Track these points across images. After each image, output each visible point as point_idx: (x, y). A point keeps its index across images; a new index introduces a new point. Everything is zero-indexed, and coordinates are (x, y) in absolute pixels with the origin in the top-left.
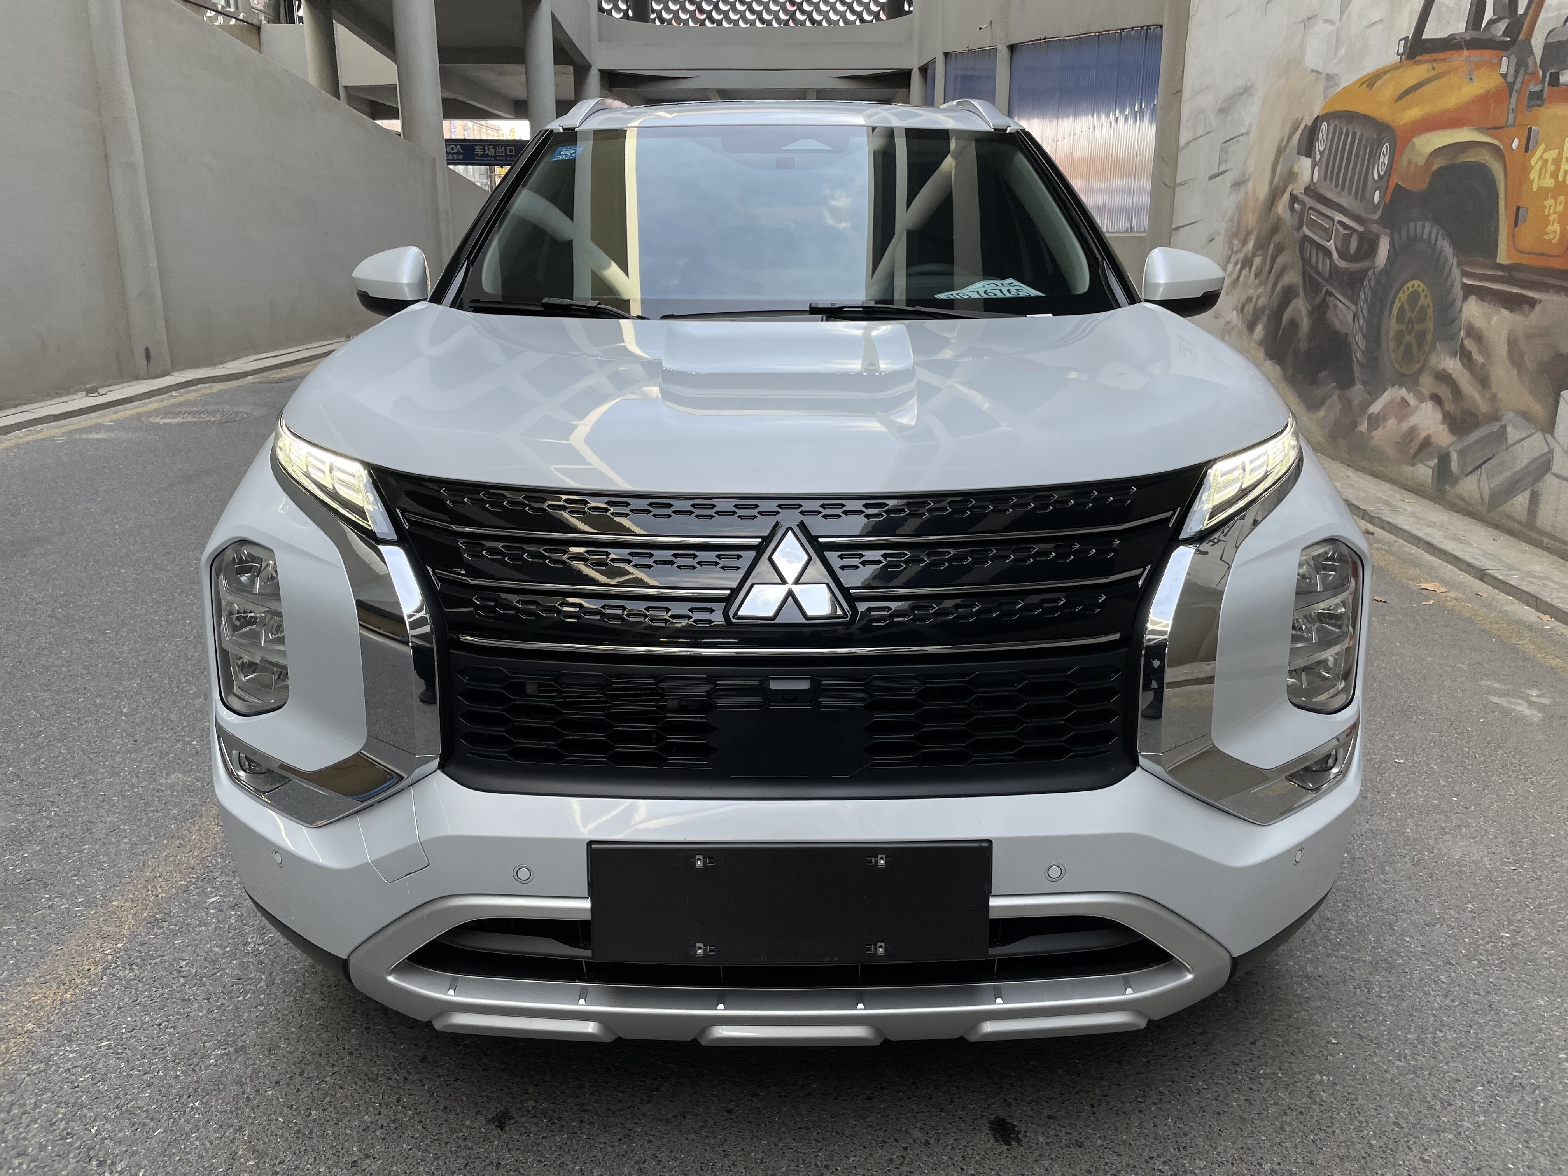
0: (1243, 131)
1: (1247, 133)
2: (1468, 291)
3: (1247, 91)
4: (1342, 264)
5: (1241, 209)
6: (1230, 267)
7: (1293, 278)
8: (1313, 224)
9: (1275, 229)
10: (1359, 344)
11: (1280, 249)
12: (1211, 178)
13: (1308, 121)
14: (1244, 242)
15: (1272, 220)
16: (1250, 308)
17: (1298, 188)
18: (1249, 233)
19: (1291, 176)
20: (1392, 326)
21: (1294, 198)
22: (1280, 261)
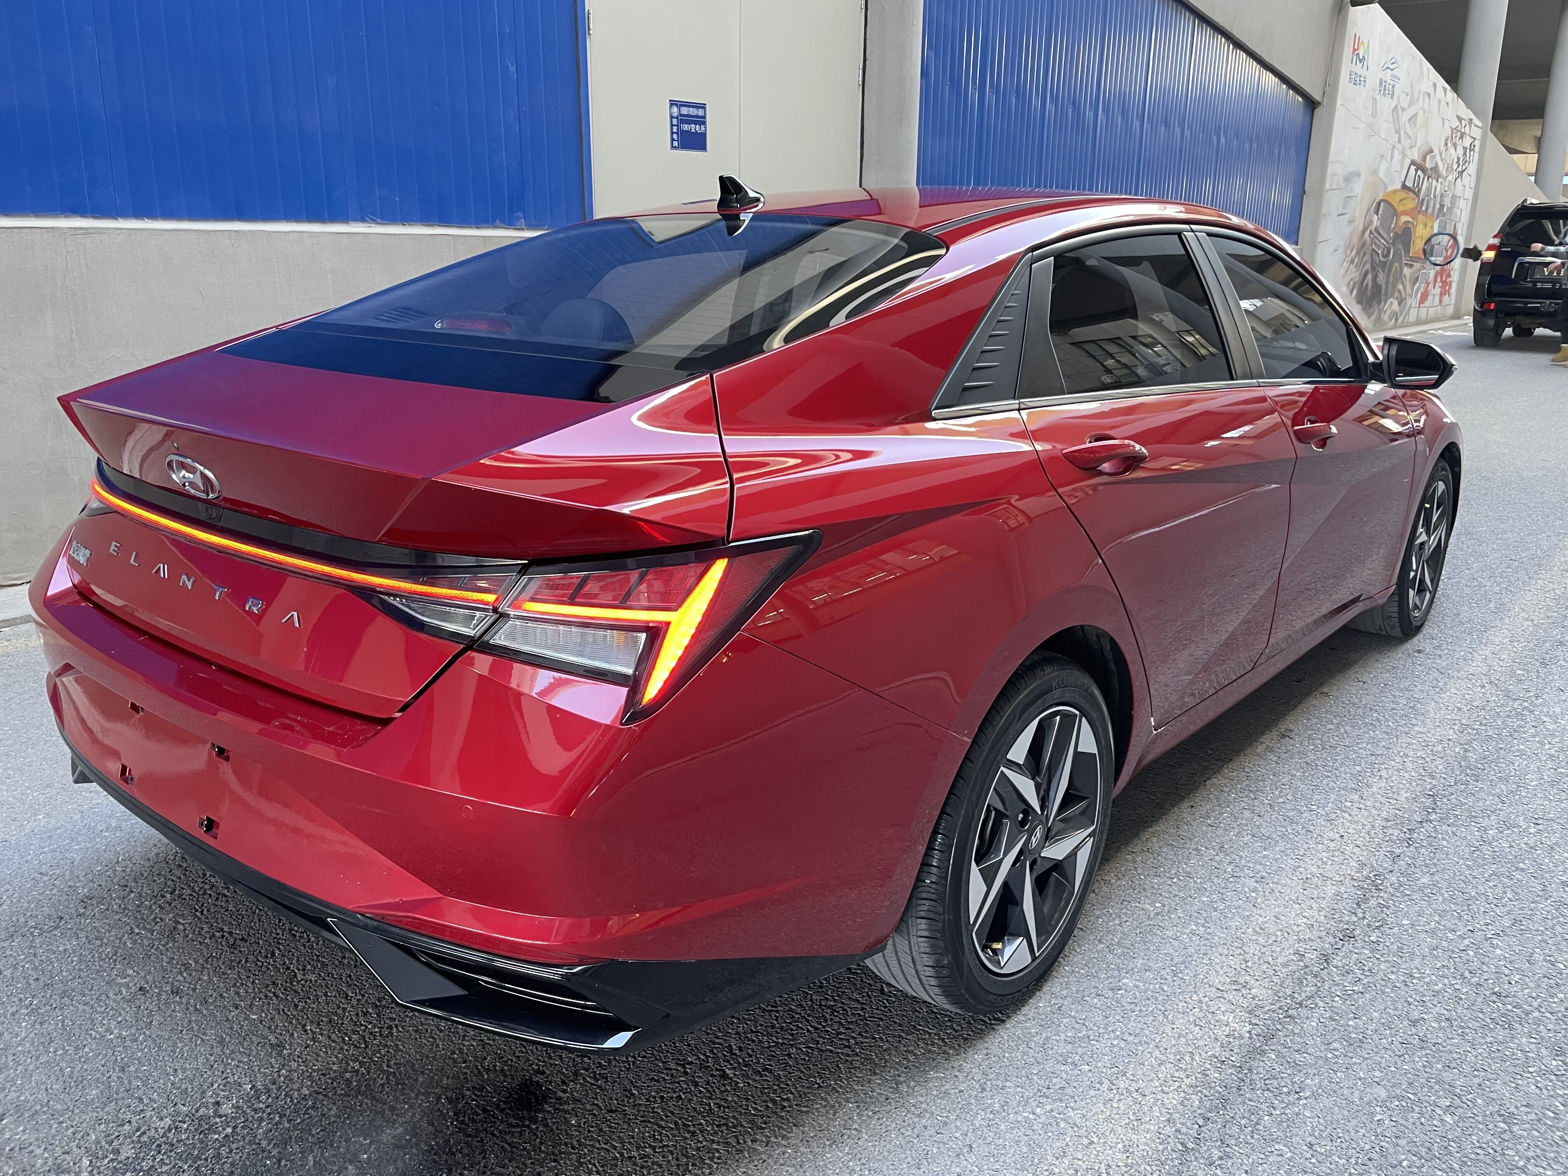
0: (1355, 194)
1: (1356, 196)
2: (1406, 264)
3: (1358, 174)
4: (1382, 259)
5: (1351, 235)
6: (1344, 265)
7: (1368, 267)
8: (1376, 243)
9: (1364, 245)
10: (1384, 286)
11: (1364, 254)
12: (1338, 215)
13: (1378, 200)
14: (1352, 251)
15: (1363, 240)
16: (1352, 283)
17: (1373, 228)
18: (1353, 247)
19: (1371, 222)
20: (1391, 278)
21: (1371, 232)
22: (1364, 259)
